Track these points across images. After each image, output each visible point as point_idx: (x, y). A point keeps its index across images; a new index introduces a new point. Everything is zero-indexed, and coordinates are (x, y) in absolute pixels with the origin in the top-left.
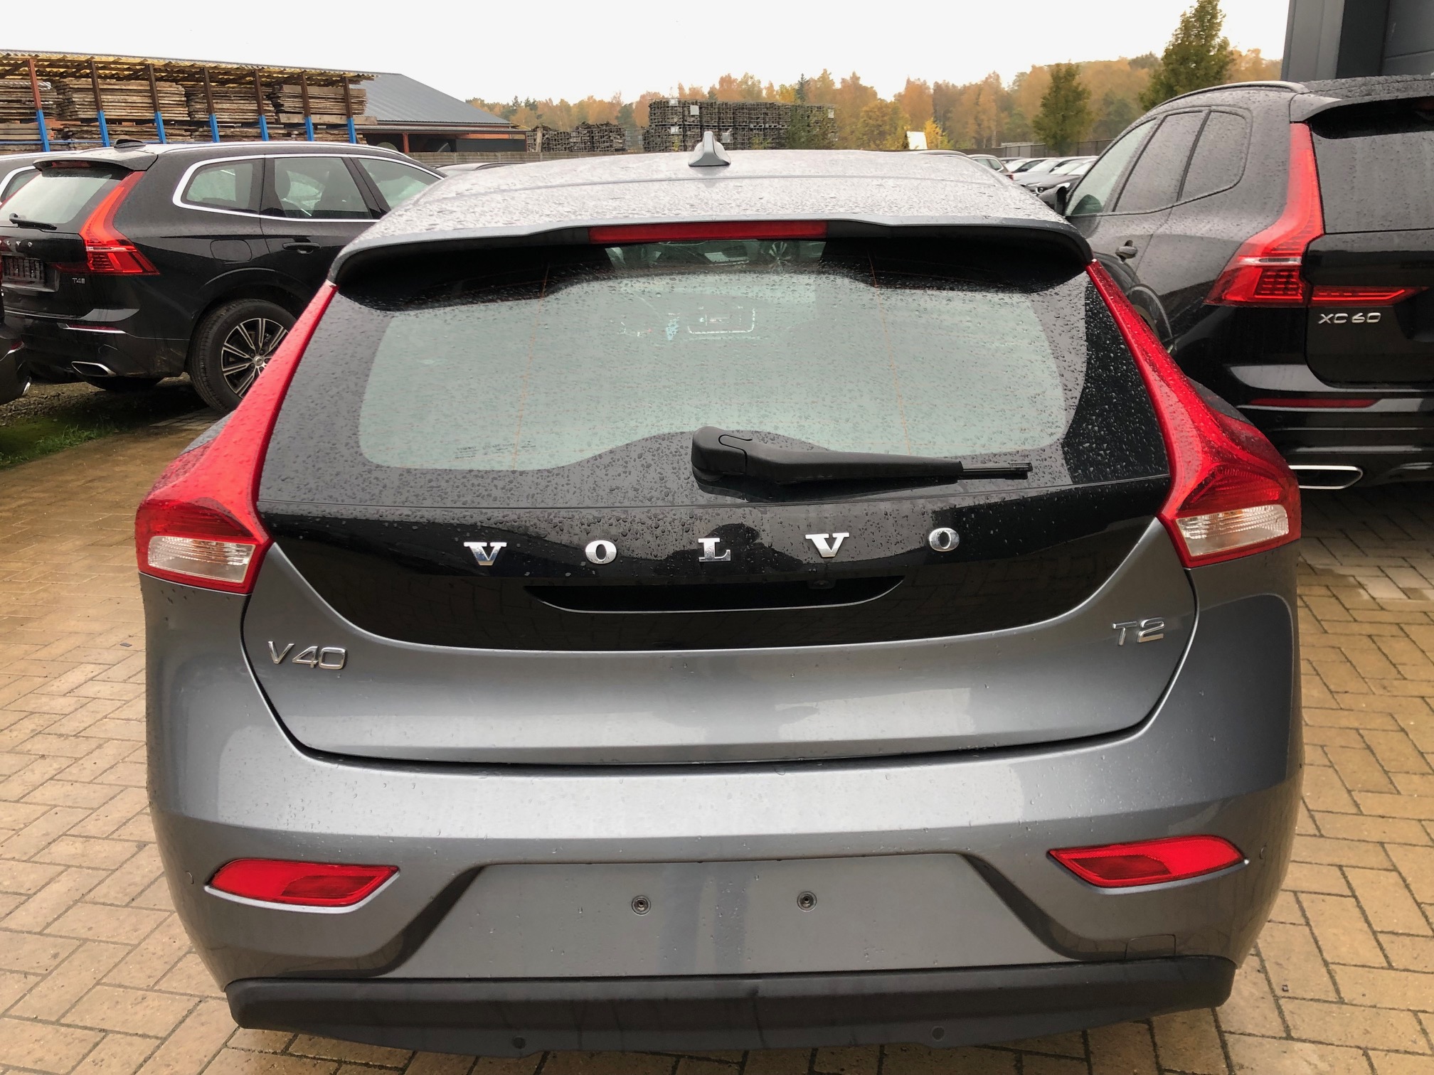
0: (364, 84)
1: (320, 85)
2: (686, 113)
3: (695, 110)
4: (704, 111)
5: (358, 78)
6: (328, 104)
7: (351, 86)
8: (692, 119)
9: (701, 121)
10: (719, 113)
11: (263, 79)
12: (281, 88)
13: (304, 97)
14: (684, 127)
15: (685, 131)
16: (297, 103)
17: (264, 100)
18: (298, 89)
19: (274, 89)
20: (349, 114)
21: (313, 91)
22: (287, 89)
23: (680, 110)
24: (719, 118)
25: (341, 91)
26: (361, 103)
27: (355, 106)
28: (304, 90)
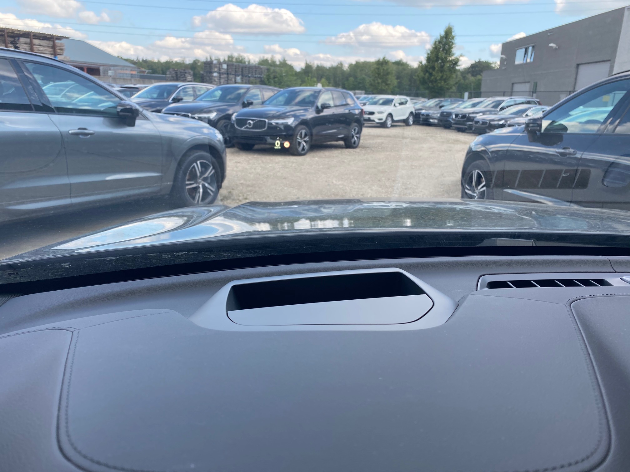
0: (63, 41)
1: (40, 39)
2: (221, 67)
3: (225, 66)
4: (229, 67)
5: (60, 38)
6: (44, 49)
7: (57, 41)
8: (223, 70)
9: (227, 71)
10: (235, 68)
11: (9, 34)
12: (19, 39)
13: (31, 44)
14: (220, 73)
15: (220, 75)
16: (27, 47)
17: (8, 44)
18: (28, 40)
19: (15, 39)
20: (55, 54)
21: (36, 41)
22: (22, 40)
23: (218, 66)
24: (236, 71)
25: (51, 43)
26: (62, 49)
27: (59, 51)
28: (31, 42)
